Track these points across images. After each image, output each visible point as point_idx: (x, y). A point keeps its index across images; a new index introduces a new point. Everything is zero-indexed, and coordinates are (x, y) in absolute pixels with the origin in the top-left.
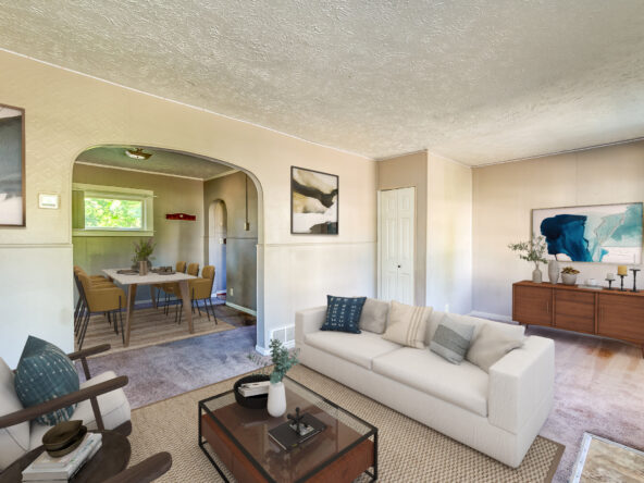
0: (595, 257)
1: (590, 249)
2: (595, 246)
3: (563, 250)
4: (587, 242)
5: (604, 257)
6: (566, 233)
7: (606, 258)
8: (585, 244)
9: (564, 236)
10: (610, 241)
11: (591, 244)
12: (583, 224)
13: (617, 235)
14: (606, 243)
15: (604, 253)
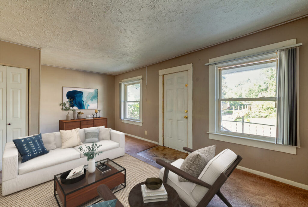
0: (86, 107)
1: (84, 104)
2: (86, 103)
3: (75, 105)
4: (83, 101)
5: (89, 107)
6: (76, 98)
7: (89, 108)
8: (83, 102)
9: (76, 99)
10: (90, 101)
11: (85, 102)
12: (82, 95)
13: (92, 100)
14: (89, 102)
15: (88, 105)
